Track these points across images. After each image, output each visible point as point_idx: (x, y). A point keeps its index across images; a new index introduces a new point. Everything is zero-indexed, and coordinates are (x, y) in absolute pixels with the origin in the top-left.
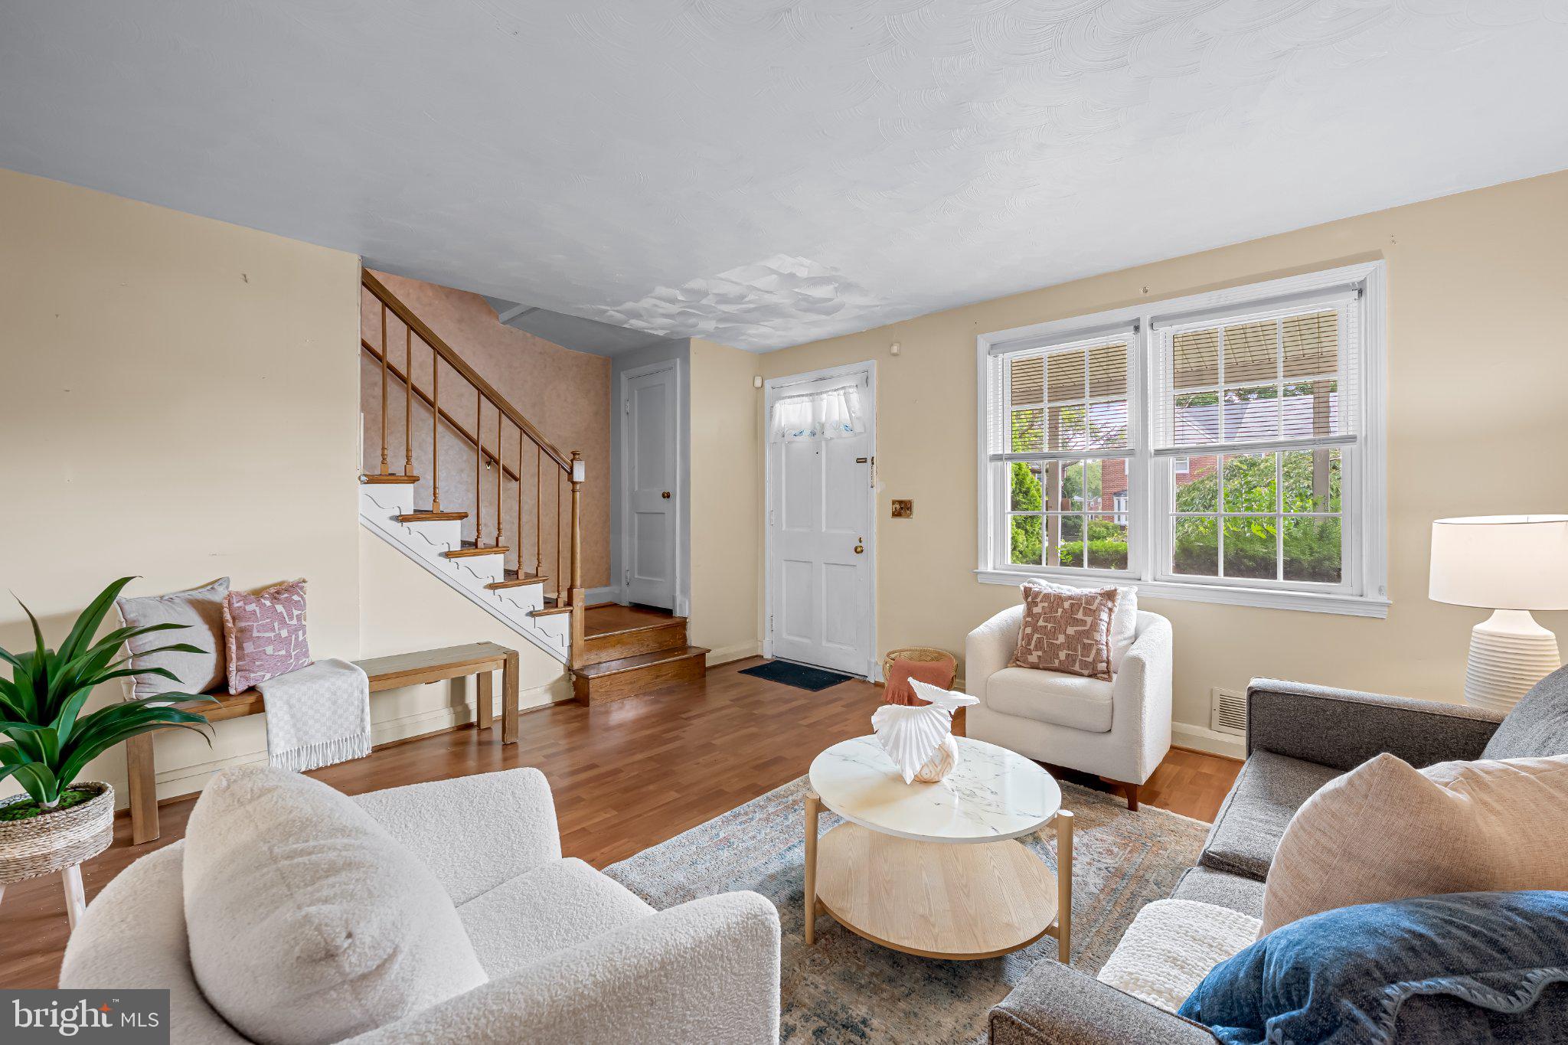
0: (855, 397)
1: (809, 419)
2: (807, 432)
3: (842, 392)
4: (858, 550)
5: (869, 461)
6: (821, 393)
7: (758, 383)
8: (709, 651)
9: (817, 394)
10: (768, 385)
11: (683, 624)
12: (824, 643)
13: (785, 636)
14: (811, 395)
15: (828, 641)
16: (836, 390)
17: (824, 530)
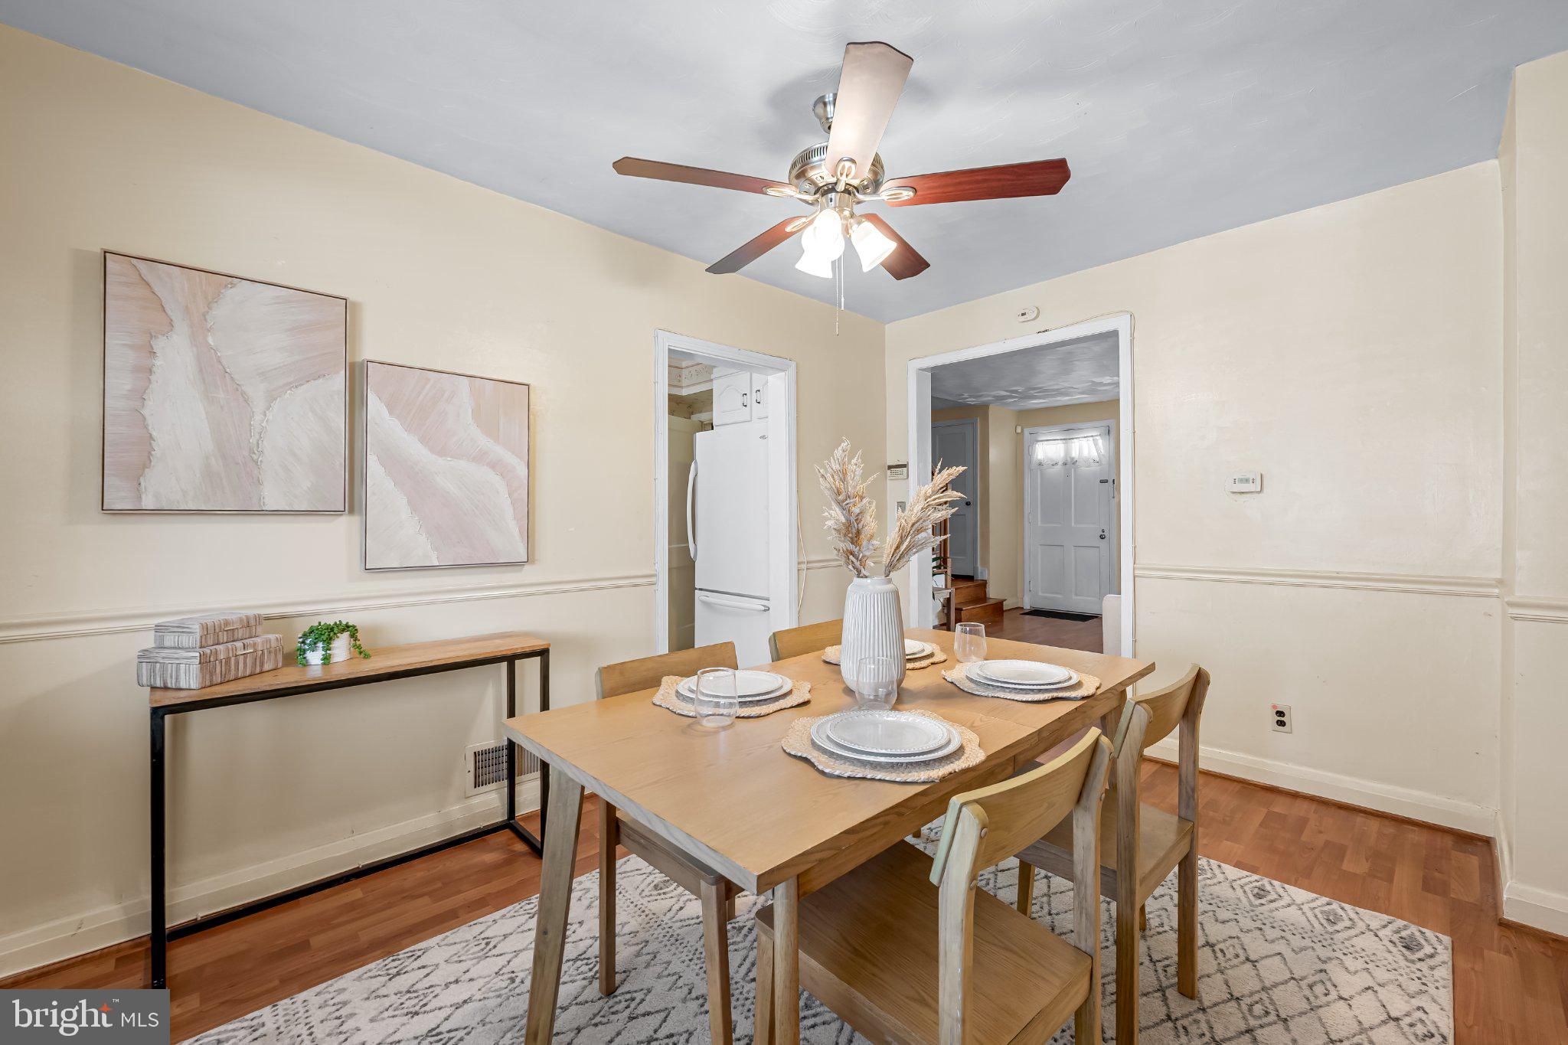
0: (1100, 442)
1: (1062, 454)
2: (1061, 463)
3: (1091, 439)
4: (1102, 537)
5: (1111, 481)
6: (1073, 439)
7: (1019, 430)
8: (1005, 600)
9: (1070, 439)
10: (1027, 431)
11: (984, 584)
12: (1074, 597)
13: (1040, 594)
14: (1064, 439)
15: (1076, 595)
16: (1085, 437)
17: (1073, 524)
